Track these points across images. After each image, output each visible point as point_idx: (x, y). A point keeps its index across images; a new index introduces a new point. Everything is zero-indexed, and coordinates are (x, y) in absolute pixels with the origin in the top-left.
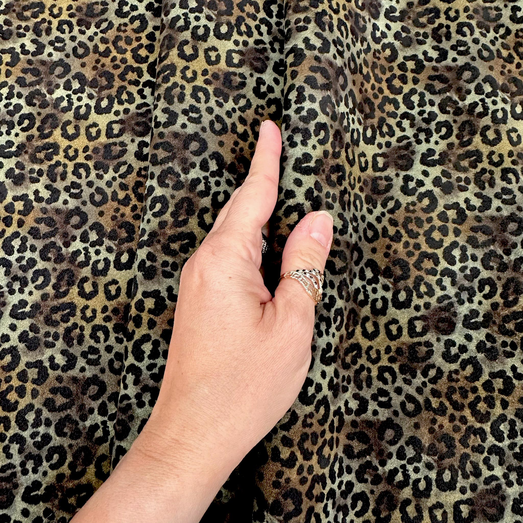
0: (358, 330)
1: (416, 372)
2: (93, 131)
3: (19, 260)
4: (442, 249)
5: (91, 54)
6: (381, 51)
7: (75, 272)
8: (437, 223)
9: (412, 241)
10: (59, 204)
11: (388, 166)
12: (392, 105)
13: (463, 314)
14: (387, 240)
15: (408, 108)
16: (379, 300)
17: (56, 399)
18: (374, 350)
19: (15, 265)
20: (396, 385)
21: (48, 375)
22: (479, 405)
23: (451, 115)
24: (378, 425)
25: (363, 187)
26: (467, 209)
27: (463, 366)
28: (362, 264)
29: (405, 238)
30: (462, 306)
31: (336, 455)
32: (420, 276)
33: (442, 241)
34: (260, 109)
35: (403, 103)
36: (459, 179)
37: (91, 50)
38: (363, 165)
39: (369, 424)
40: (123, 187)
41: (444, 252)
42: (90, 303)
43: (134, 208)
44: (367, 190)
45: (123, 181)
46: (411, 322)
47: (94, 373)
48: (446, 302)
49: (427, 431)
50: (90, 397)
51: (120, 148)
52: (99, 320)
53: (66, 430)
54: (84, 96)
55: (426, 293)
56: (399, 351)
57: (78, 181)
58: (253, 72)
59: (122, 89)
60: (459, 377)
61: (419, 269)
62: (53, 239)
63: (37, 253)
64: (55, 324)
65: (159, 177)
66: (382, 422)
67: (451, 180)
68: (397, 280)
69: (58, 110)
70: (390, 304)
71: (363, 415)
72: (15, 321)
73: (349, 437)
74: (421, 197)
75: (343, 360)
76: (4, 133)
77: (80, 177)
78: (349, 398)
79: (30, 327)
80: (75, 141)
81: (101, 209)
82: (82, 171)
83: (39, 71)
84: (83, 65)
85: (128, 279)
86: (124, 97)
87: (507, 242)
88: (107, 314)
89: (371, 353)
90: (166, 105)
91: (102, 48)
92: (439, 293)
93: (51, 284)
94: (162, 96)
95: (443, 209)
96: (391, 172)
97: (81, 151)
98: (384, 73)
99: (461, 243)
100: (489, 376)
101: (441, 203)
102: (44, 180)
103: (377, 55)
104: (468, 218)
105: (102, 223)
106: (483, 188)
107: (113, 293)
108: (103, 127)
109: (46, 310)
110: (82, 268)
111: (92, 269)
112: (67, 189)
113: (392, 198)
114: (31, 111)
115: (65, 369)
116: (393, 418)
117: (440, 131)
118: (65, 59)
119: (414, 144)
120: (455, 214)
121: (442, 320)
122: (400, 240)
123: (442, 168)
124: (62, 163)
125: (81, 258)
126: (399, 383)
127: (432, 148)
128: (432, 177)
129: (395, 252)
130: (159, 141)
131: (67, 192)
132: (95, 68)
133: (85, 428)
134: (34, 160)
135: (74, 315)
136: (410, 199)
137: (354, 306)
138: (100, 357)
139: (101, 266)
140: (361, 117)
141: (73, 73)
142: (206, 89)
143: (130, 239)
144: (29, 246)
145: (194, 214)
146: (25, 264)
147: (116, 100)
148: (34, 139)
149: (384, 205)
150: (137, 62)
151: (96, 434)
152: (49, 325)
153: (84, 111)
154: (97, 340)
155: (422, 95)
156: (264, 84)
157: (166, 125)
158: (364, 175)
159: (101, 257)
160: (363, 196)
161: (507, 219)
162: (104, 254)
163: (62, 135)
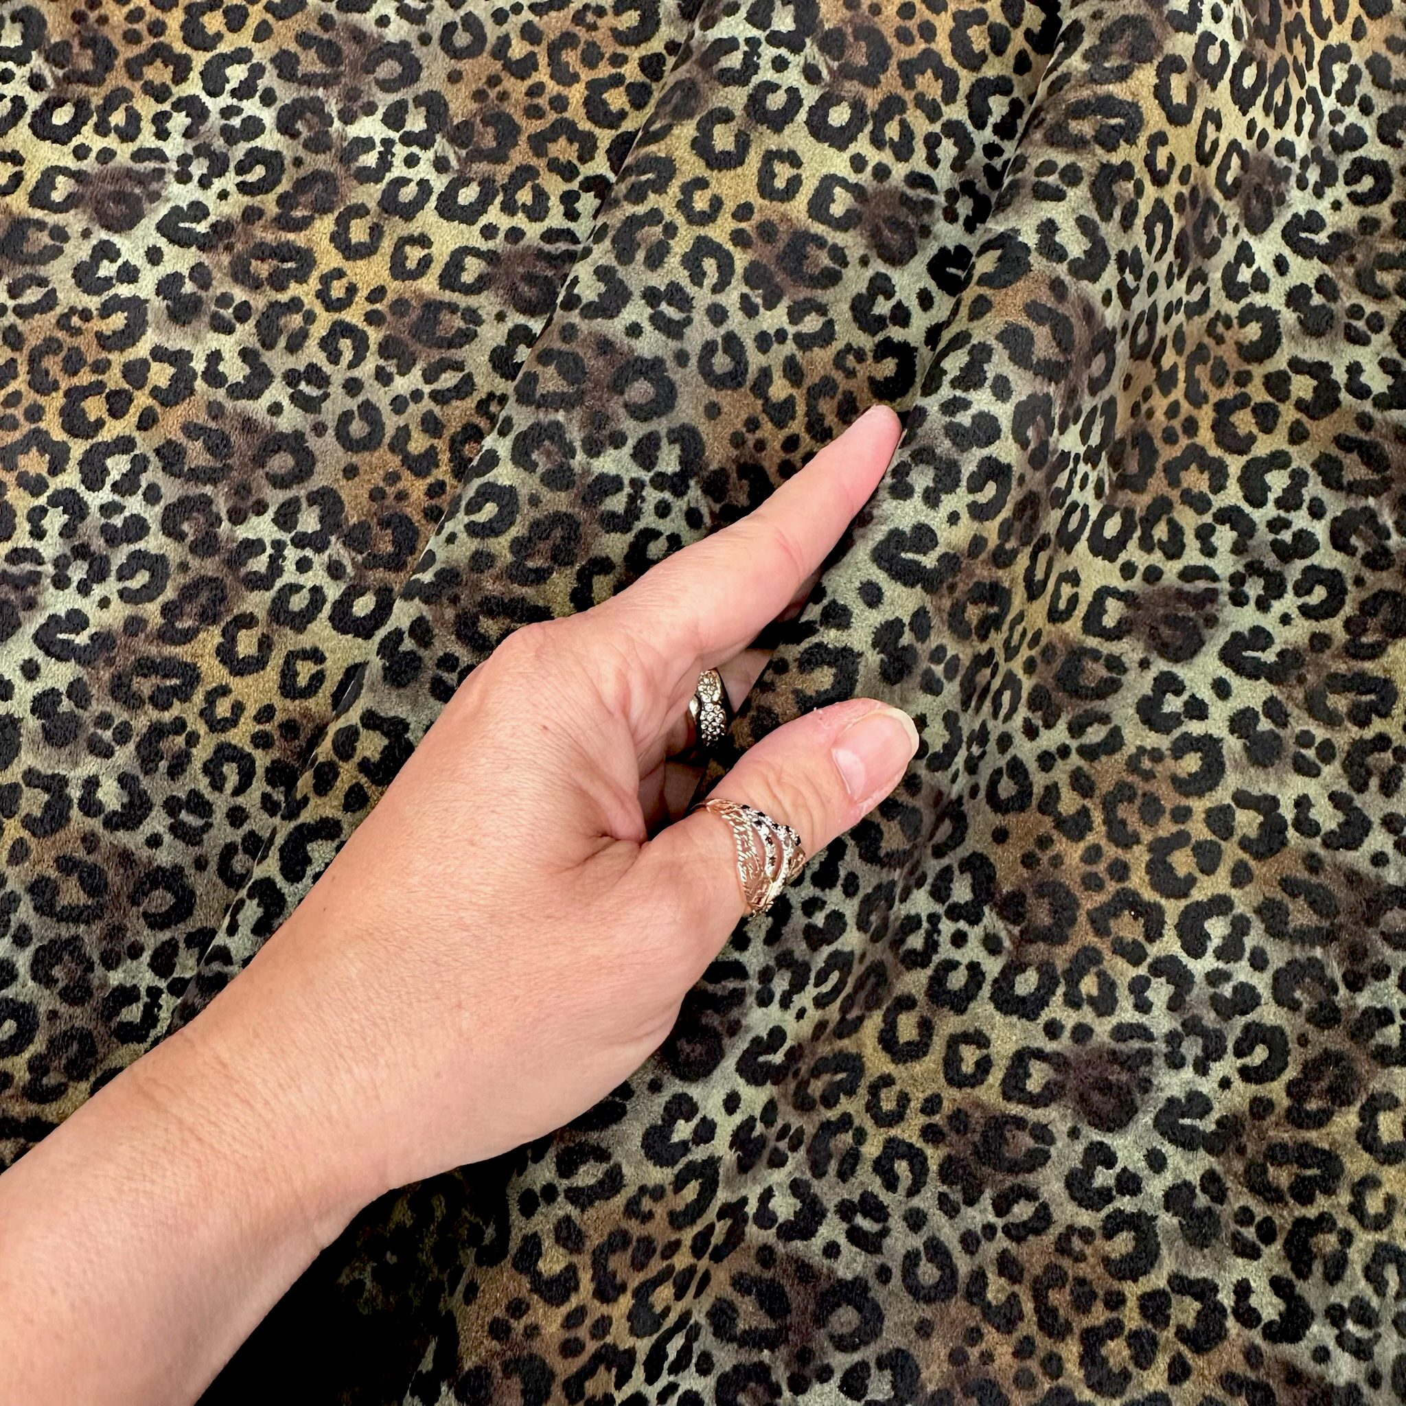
0: (874, 1023)
1: (981, 1192)
2: (414, 254)
3: (108, 509)
4: (1183, 903)
5: (485, 58)
6: (1235, 321)
7: (230, 594)
8: (1199, 830)
9: (1111, 852)
10: (257, 408)
11: (1129, 632)
12: (1206, 475)
13: (1168, 1093)
14: (1048, 822)
15: (1247, 498)
16: (962, 967)
17: (63, 887)
18: (896, 1088)
19: (95, 517)
20: (916, 1202)
21: (68, 820)
22: (1112, 1344)
23: (1357, 560)
24: (824, 1285)
25: (1039, 661)
26: (1294, 825)
27: (1113, 1226)
28: (951, 859)
29: (1097, 834)
30: (1173, 1072)
31: (685, 1316)
32: (1094, 949)
33: (1191, 881)
34: (851, 357)
35: (1240, 480)
36: (1305, 739)
37: (488, 47)
38: (1062, 605)
39: (804, 1271)
40: (432, 425)
41: (1185, 914)
42: (236, 683)
43: (436, 490)
44: (1046, 675)
45: (437, 410)
46: (1022, 1058)
47: (178, 860)
48: (1136, 1044)
49: (944, 1353)
50: (146, 915)
51: (462, 324)
52: (240, 736)
53: (57, 972)
54: (426, 156)
55: (1092, 1001)
56: (959, 1119)
57: (327, 368)
58: (873, 255)
59: (525, 174)
60: (1088, 1251)
61: (1101, 930)
62: (208, 490)
63: (158, 509)
64: (132, 702)
65: (522, 437)
66: (840, 1281)
67: (1281, 732)
68: (1027, 937)
69: (348, 169)
70: (986, 990)
71: (798, 1244)
72: (40, 657)
73: (740, 1283)
74: (1185, 745)
75: (803, 1085)
76: (196, 179)
77: (334, 358)
78: (780, 1185)
79: (71, 685)
80: (360, 263)
81: (355, 459)
82: (346, 345)
83: (339, 51)
84: (454, 77)
85: (351, 662)
86: (524, 196)
87: (1365, 953)
88: (267, 727)
89: (884, 1094)
90: (610, 260)
91: (518, 49)
92: (1126, 1013)
93: (161, 599)
94: (611, 233)
95: (1228, 801)
96: (1129, 650)
97: (363, 293)
98: (1219, 384)
99: (1239, 909)
100: (1169, 1282)
101: (1232, 781)
102: (245, 333)
103: (1220, 328)
104: (1286, 850)
105: (344, 497)
106: (1361, 788)
107: (302, 681)
108: (441, 252)
109: (124, 660)
110: (252, 590)
111: (273, 601)
112: (292, 378)
113: (1104, 719)
114: (280, 147)
115: (114, 822)
116: (872, 1282)
117: (1309, 592)
118: (415, 44)
119: (1224, 598)
120: (1255, 826)
121: (1105, 1087)
122: (1081, 837)
123: (1274, 690)
124: (307, 307)
125: (260, 564)
126: (926, 1200)
127: (1269, 628)
128: (1235, 704)
129: (1057, 861)
130: (558, 345)
131: (289, 384)
132: (479, 96)
133: (104, 985)
134: (241, 274)
135: (186, 699)
136: (1152, 740)
137: (888, 957)
138: (209, 826)
139: (298, 602)
140: (1106, 479)
141: (422, 87)
142: (729, 256)
143: (396, 563)
144: (144, 485)
145: (572, 563)
146: (120, 525)
147: (499, 199)
148: (261, 222)
149: (1076, 729)
150: (591, 117)
151: (124, 1011)
152: (116, 699)
153: (411, 197)
154: (217, 784)
155: (1299, 478)
156: (889, 295)
157: (592, 311)
158: (1051, 632)
159: (309, 580)
160: (1027, 684)
161: (1390, 894)
162: (317, 576)
163: (333, 238)
